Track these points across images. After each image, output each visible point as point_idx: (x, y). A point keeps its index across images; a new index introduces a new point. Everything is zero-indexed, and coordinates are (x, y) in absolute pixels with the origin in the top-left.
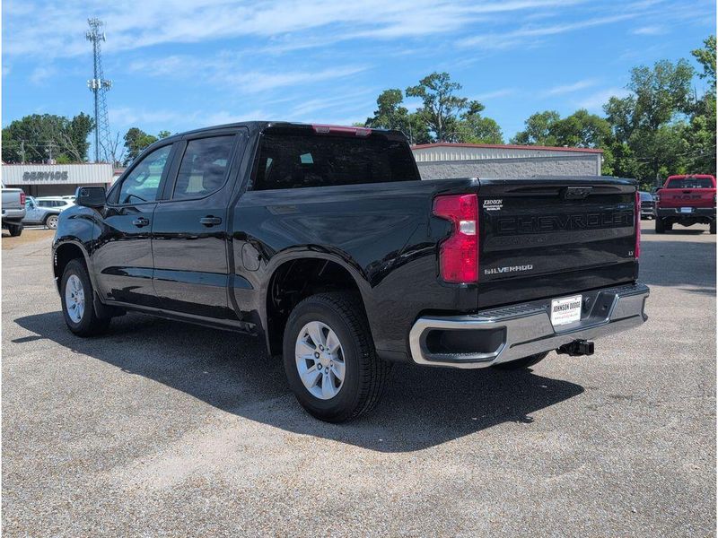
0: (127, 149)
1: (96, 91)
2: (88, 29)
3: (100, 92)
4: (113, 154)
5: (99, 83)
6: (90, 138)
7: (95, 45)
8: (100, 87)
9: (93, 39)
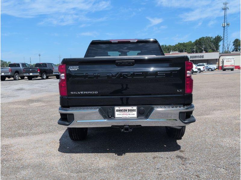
0: (234, 46)
1: (224, 27)
2: (223, 6)
3: (225, 27)
4: (228, 48)
5: (226, 24)
6: (221, 43)
7: (225, 11)
8: (226, 25)
9: (225, 9)
